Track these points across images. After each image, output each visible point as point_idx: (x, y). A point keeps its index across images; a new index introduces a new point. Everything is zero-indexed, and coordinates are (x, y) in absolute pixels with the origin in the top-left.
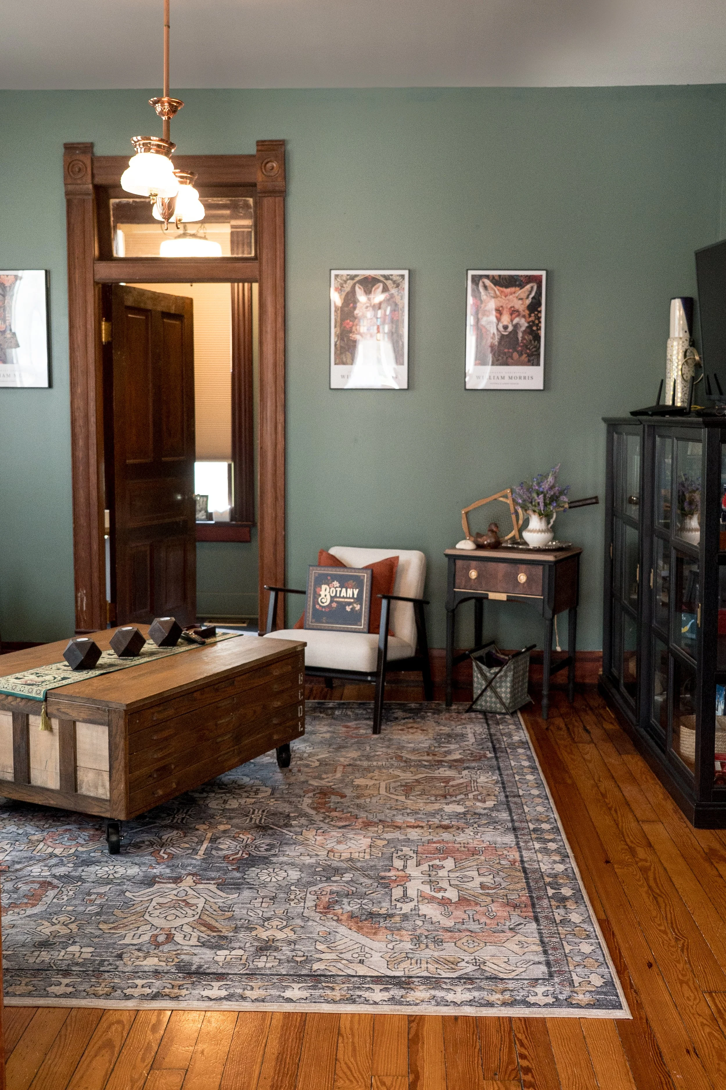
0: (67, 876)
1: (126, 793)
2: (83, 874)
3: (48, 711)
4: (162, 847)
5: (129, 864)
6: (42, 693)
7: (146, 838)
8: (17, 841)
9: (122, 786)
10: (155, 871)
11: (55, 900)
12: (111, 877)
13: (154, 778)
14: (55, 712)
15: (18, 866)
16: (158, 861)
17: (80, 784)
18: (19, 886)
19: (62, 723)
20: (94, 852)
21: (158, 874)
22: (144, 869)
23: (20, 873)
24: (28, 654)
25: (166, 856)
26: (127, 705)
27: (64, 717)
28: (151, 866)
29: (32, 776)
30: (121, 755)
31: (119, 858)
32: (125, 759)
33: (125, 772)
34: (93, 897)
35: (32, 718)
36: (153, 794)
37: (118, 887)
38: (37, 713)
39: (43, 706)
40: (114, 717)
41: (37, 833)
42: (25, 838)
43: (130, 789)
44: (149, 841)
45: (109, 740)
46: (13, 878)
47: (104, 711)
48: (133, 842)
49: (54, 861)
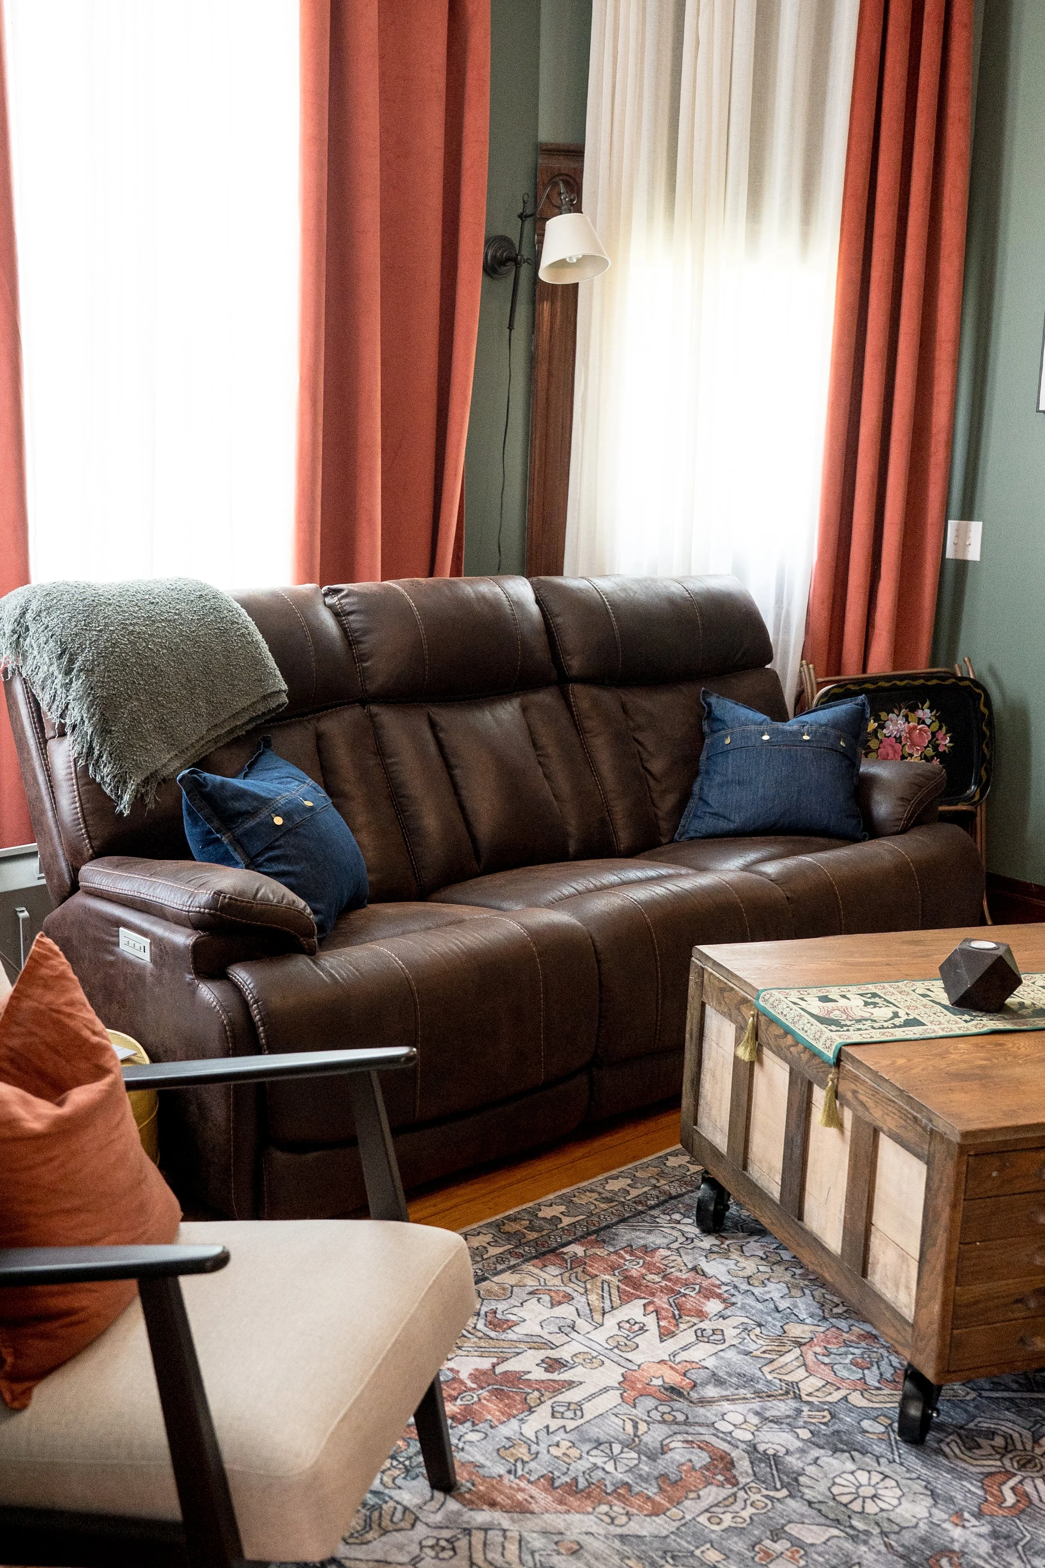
0: (774, 1461)
1: (943, 1326)
2: (811, 1470)
3: (840, 1089)
4: (1022, 1467)
5: (918, 1486)
6: (833, 1048)
7: (1006, 1427)
8: (760, 1325)
9: (936, 1308)
10: (957, 1533)
11: (703, 1519)
12: (856, 1506)
13: (1029, 1309)
14: (849, 1095)
15: (711, 1391)
16: (985, 1508)
17: (873, 1264)
18: (672, 1445)
19: (857, 1120)
20: (875, 1419)
21: (956, 1547)
22: (939, 1515)
23: (701, 1411)
24: (916, 943)
25: (1010, 1499)
26: (965, 1135)
27: (861, 1112)
28: (959, 1514)
29: (807, 1206)
30: (941, 1238)
31: (912, 1460)
32: (949, 1252)
33: (946, 1279)
34: (779, 1546)
35: (816, 1089)
36: (1022, 1340)
37: (848, 1545)
38: (823, 1085)
39: (830, 1076)
40: (940, 1149)
41: (808, 1321)
42: (779, 1324)
43: (955, 1316)
44: (1007, 1438)
45: (926, 1196)
46: (681, 1417)
47: (924, 1128)
48: (971, 1425)
49: (782, 1408)
